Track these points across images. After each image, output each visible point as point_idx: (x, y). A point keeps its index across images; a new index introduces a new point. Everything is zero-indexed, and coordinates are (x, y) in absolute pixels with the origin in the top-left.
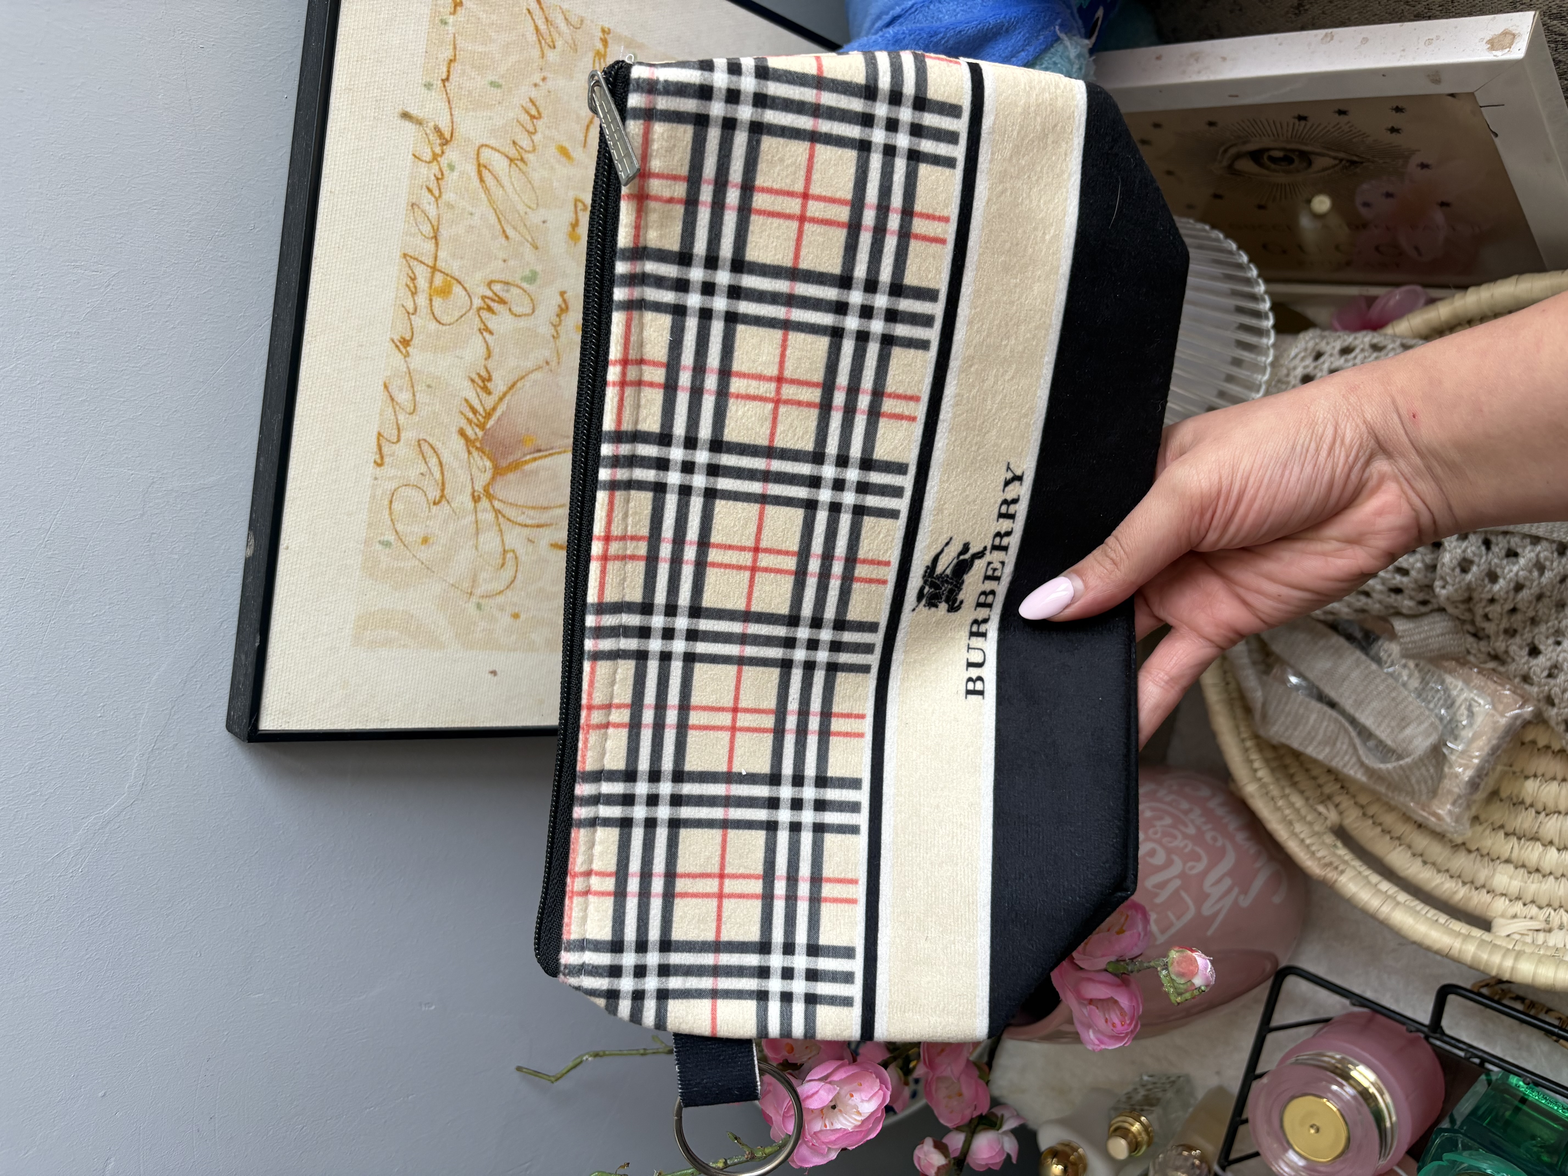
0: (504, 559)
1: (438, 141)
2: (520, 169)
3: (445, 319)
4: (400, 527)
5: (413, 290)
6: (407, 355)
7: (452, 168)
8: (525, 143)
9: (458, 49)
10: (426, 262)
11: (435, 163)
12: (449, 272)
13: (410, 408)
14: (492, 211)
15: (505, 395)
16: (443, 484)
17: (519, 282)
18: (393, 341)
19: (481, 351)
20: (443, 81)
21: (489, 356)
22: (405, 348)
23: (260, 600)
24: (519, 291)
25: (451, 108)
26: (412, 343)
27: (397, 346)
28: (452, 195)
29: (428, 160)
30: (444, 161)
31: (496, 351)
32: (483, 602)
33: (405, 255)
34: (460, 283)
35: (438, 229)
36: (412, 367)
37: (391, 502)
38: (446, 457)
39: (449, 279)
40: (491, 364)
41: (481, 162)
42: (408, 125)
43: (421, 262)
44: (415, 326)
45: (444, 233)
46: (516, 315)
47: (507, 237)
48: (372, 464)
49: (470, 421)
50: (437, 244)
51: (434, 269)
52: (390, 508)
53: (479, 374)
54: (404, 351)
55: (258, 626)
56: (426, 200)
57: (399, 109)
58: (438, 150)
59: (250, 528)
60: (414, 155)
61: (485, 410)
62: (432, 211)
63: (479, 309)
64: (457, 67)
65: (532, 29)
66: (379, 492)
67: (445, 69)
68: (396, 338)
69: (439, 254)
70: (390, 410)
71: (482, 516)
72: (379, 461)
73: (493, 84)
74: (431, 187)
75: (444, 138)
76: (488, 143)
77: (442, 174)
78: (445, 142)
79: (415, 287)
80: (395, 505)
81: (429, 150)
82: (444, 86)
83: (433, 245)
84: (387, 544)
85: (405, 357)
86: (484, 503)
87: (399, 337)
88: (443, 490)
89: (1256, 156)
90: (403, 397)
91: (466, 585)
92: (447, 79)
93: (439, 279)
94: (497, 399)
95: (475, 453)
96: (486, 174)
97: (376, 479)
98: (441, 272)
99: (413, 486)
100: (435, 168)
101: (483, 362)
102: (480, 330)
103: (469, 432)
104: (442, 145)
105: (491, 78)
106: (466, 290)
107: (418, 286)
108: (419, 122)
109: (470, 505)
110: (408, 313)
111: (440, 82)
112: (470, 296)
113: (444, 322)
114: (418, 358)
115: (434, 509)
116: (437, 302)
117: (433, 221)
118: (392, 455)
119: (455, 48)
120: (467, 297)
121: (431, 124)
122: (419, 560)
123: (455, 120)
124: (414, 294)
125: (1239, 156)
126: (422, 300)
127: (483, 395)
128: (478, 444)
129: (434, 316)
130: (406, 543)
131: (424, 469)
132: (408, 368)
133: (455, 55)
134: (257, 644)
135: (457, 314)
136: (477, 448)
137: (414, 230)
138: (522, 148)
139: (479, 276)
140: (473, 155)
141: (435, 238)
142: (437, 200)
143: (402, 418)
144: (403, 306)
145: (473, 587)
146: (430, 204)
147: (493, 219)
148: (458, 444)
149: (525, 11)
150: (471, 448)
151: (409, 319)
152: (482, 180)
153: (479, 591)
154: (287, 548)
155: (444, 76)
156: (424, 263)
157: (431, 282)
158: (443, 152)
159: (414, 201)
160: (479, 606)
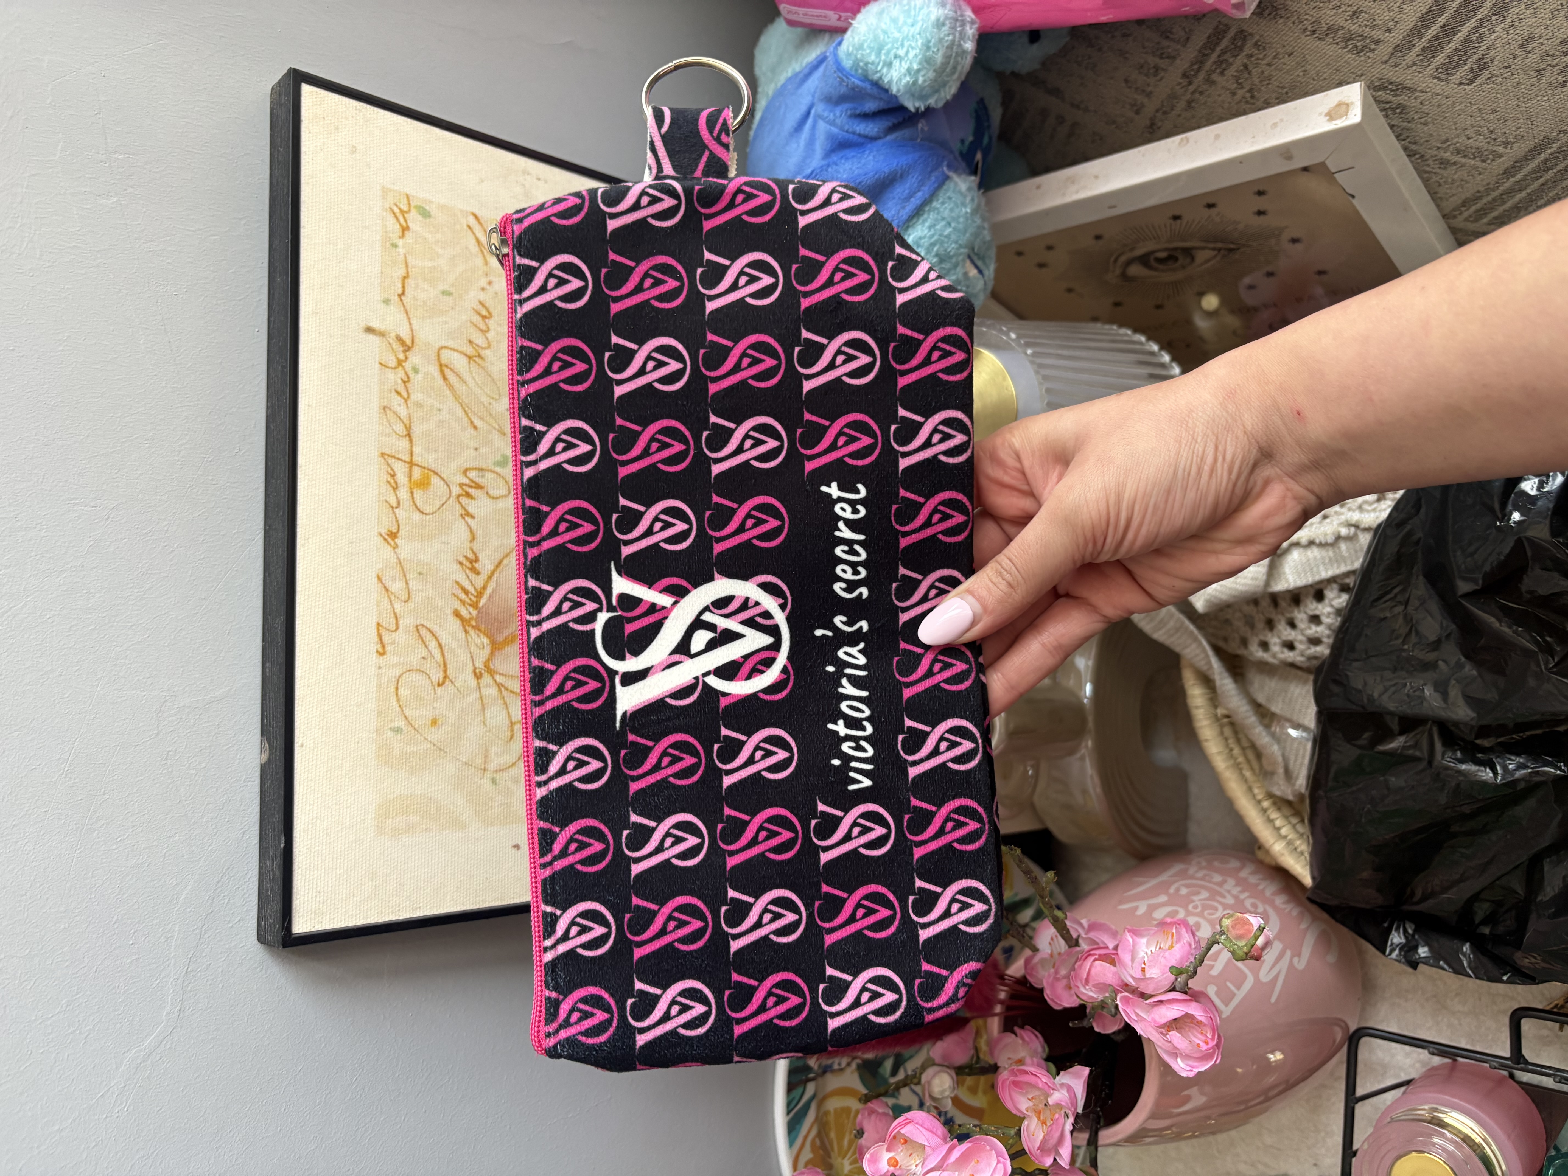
0: (512, 731)
1: (401, 349)
2: (479, 365)
3: (427, 509)
4: (408, 712)
5: (394, 485)
6: (396, 547)
7: (416, 370)
8: (480, 340)
9: (410, 265)
10: (403, 458)
11: (400, 368)
12: (426, 465)
13: (404, 597)
14: (458, 405)
15: (493, 573)
16: (445, 665)
17: (493, 468)
18: (381, 535)
19: (466, 535)
20: (399, 296)
21: (473, 539)
22: (393, 540)
23: (281, 801)
24: (493, 475)
25: (409, 319)
26: (399, 534)
27: (385, 539)
28: (419, 395)
29: (393, 366)
30: (408, 365)
31: (479, 533)
32: (498, 776)
33: (383, 455)
34: (437, 474)
35: (410, 427)
36: (402, 557)
37: (397, 689)
38: (444, 639)
39: (426, 471)
40: (476, 546)
41: (443, 362)
42: (371, 337)
43: (399, 459)
44: (400, 519)
45: (417, 430)
46: (493, 498)
47: (475, 428)
48: (375, 654)
49: (463, 602)
50: (411, 441)
51: (411, 464)
52: (397, 694)
53: (466, 557)
54: (393, 543)
55: (281, 827)
56: (396, 403)
57: (363, 325)
58: (401, 356)
59: (262, 734)
60: (381, 364)
61: (475, 589)
62: (403, 411)
63: (459, 496)
64: (410, 282)
65: (474, 241)
66: (384, 680)
67: (399, 285)
68: (384, 531)
69: (414, 449)
70: (386, 600)
71: (486, 692)
72: (381, 650)
73: (445, 293)
74: (399, 390)
75: (406, 345)
76: (446, 345)
77: (408, 377)
78: (407, 349)
79: (396, 483)
80: (401, 691)
81: (394, 358)
82: (401, 300)
83: (408, 442)
84: (398, 730)
85: (394, 548)
86: (487, 679)
87: (386, 531)
88: (445, 671)
89: (1144, 260)
90: (397, 587)
91: (479, 761)
92: (403, 293)
93: (417, 473)
94: (486, 577)
95: (472, 632)
96: (448, 372)
97: (380, 668)
98: (418, 466)
99: (417, 670)
100: (401, 373)
101: (469, 544)
102: (461, 515)
103: (464, 612)
104: (405, 351)
105: (442, 287)
106: (444, 480)
107: (399, 482)
108: (382, 334)
109: (473, 683)
110: (392, 507)
111: (396, 298)
112: (448, 485)
113: (427, 512)
114: (407, 548)
115: (439, 690)
116: (418, 494)
117: (405, 420)
118: (393, 643)
119: (407, 266)
120: (445, 486)
121: (393, 335)
122: (431, 742)
123: (414, 328)
124: (395, 489)
125: (1129, 263)
126: (403, 494)
127: (472, 576)
128: (473, 623)
129: (416, 507)
130: (416, 726)
131: (425, 653)
132: (398, 558)
133: (408, 273)
134: (282, 846)
135: (438, 504)
136: (473, 627)
137: (388, 430)
138: (478, 346)
139: (453, 466)
140: (434, 357)
141: (409, 435)
142: (406, 400)
143: (398, 607)
144: (387, 502)
145: (485, 762)
146: (400, 405)
147: (460, 412)
148: (455, 625)
149: (465, 227)
150: (467, 627)
151: (394, 512)
152: (445, 378)
153: (492, 766)
154: (302, 746)
155: (400, 291)
156: (401, 460)
157: (410, 477)
158: (406, 358)
159: (385, 404)
160: (494, 781)
